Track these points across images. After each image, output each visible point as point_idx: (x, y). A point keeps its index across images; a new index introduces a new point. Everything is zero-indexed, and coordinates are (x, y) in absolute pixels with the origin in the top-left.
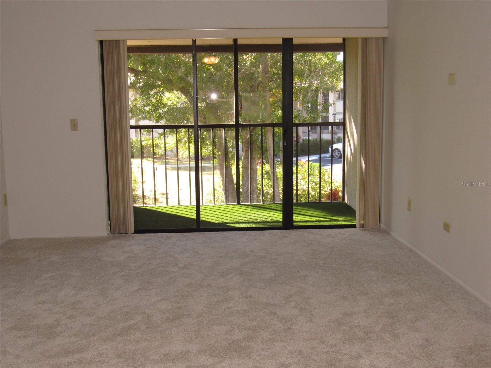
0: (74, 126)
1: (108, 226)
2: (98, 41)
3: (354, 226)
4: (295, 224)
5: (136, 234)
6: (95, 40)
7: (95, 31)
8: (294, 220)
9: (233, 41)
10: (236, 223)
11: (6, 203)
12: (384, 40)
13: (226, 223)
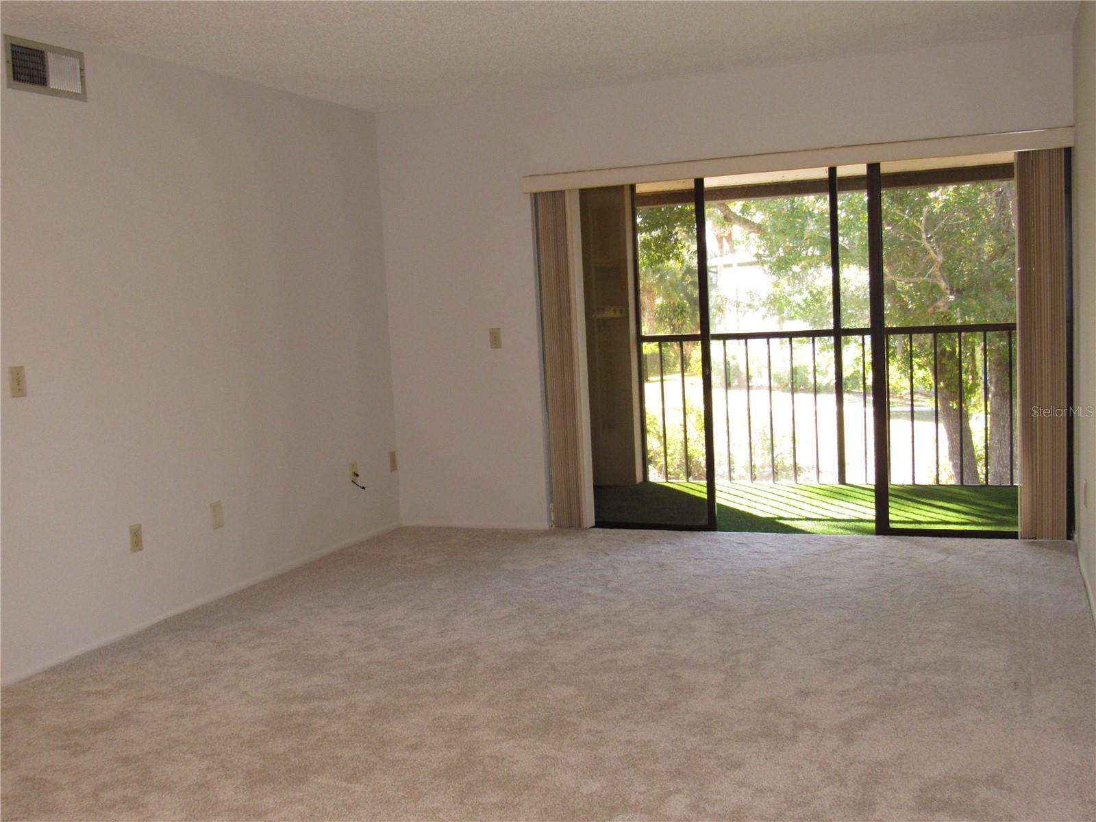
0: (495, 339)
1: (551, 512)
2: (531, 194)
3: (1013, 535)
4: (892, 526)
5: (596, 530)
6: (526, 193)
7: (524, 177)
8: (891, 517)
9: (828, 171)
10: (798, 519)
11: (393, 466)
12: (1068, 151)
13: (781, 518)
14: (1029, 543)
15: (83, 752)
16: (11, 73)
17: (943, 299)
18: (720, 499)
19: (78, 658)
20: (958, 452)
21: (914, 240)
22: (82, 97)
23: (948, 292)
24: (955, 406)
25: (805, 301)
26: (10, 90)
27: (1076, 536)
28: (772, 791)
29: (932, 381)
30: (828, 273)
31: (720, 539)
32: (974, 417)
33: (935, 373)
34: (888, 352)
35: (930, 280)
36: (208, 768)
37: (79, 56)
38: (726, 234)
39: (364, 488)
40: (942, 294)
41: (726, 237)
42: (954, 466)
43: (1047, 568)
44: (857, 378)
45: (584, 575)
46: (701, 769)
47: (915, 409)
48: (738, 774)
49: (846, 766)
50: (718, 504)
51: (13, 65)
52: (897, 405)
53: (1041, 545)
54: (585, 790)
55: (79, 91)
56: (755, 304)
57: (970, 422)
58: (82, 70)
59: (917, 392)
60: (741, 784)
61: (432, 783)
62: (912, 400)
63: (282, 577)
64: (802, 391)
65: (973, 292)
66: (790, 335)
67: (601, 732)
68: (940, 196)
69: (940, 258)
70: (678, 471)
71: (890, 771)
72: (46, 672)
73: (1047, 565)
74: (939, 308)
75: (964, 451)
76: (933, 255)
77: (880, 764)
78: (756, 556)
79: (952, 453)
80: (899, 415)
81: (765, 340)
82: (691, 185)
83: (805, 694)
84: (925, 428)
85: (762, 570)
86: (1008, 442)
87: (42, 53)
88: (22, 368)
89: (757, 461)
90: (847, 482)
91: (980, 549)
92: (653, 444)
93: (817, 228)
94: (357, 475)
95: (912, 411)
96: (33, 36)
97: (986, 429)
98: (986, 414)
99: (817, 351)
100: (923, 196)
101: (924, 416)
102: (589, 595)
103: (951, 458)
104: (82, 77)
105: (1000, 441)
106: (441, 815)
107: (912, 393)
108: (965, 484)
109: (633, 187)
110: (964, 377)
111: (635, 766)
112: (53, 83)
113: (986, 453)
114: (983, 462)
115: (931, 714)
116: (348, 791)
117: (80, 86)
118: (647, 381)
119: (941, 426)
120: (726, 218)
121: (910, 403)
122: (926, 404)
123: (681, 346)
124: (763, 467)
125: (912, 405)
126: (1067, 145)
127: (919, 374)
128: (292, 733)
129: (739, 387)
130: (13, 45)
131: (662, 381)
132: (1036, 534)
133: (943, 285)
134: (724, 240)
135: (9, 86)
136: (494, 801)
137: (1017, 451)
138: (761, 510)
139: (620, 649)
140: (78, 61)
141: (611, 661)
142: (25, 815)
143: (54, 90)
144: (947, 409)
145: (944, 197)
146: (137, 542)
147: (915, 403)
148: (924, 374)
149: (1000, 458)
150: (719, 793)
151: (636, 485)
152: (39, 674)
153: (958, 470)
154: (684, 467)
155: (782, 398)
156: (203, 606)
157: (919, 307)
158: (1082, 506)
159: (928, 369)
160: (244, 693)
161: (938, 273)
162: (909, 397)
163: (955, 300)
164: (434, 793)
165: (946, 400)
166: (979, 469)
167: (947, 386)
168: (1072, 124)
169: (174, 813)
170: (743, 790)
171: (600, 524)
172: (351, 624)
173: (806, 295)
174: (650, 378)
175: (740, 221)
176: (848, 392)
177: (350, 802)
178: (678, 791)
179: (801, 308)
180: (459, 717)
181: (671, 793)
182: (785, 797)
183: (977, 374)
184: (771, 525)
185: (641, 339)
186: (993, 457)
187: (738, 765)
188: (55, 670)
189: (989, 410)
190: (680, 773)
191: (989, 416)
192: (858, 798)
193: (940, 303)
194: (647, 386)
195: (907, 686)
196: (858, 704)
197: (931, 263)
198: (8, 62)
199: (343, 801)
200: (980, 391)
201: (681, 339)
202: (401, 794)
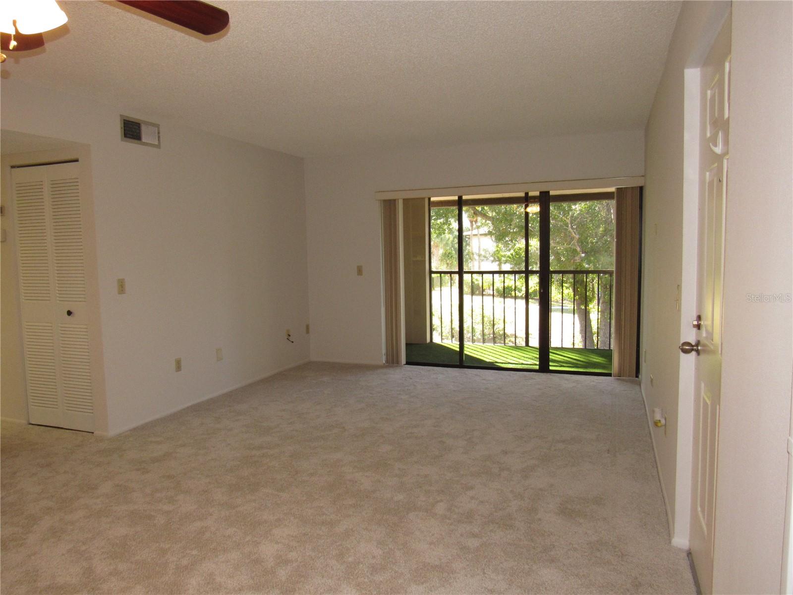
0: (360, 271)
1: (384, 356)
2: (379, 200)
3: (609, 375)
4: (551, 368)
5: (406, 366)
6: (377, 200)
7: (376, 192)
9: (524, 193)
10: (505, 363)
11: (308, 332)
12: (641, 189)
13: (497, 362)
14: (618, 379)
15: (148, 472)
16: (123, 133)
17: (578, 256)
18: (467, 351)
19: (147, 424)
20: (584, 330)
21: (565, 227)
22: (158, 146)
23: (581, 253)
24: (583, 307)
25: (512, 254)
26: (123, 142)
27: (640, 376)
28: (488, 502)
29: (572, 296)
30: (523, 241)
31: (467, 373)
32: (592, 313)
33: (574, 291)
34: (551, 280)
35: (572, 247)
36: (209, 483)
37: (158, 126)
38: (474, 220)
39: (293, 342)
40: (578, 254)
41: (475, 221)
42: (582, 337)
43: (626, 392)
44: (536, 292)
45: (399, 389)
46: (453, 490)
47: (564, 308)
48: (471, 493)
49: (524, 490)
50: (465, 354)
51: (124, 130)
52: (555, 306)
53: (623, 380)
54: (395, 499)
55: (156, 143)
56: (487, 255)
57: (590, 315)
58: (159, 133)
59: (565, 300)
60: (472, 498)
61: (320, 493)
62: (562, 303)
63: (251, 385)
64: (509, 297)
65: (593, 253)
66: (504, 273)
67: (405, 469)
68: (578, 207)
69: (577, 237)
70: (448, 335)
71: (546, 493)
72: (130, 430)
73: (626, 390)
74: (576, 260)
75: (587, 329)
76: (574, 234)
77: (541, 490)
78: (484, 381)
79: (581, 330)
80: (556, 310)
81: (492, 275)
82: (456, 198)
83: (505, 453)
84: (568, 317)
85: (486, 389)
86: (608, 326)
87: (139, 124)
88: (123, 279)
89: (486, 331)
90: (530, 345)
91: (593, 381)
92: (436, 321)
93: (518, 221)
94: (290, 336)
95: (562, 309)
96: (134, 116)
97: (598, 319)
98: (598, 312)
99: (517, 279)
100: (570, 207)
101: (568, 311)
102: (402, 399)
103: (581, 333)
104: (159, 137)
105: (605, 325)
106: (324, 510)
107: (562, 300)
108: (587, 348)
109: (429, 199)
110: (588, 294)
111: (421, 487)
112: (144, 139)
113: (598, 331)
114: (596, 335)
115: (566, 464)
116: (278, 496)
117: (157, 141)
118: (434, 289)
119: (576, 316)
120: (474, 213)
121: (561, 304)
122: (569, 305)
123: (451, 276)
124: (489, 334)
125: (562, 306)
126: (641, 185)
127: (566, 291)
128: (252, 465)
129: (478, 295)
130: (124, 120)
131: (441, 290)
132: (621, 374)
133: (578, 249)
134: (474, 223)
135: (122, 140)
136: (350, 503)
137: (613, 330)
138: (488, 358)
139: (416, 427)
140: (157, 128)
141: (411, 433)
142: (116, 504)
143: (144, 143)
144: (579, 308)
145: (580, 208)
146: (179, 367)
147: (564, 305)
148: (568, 291)
149: (605, 334)
150: (461, 502)
151: (427, 343)
152: (127, 431)
153: (584, 339)
154: (450, 333)
155: (499, 300)
156: (212, 399)
157: (566, 260)
158: (643, 362)
159: (570, 288)
160: (229, 444)
161: (576, 244)
162: (561, 302)
163: (584, 257)
164: (321, 498)
165: (579, 305)
166: (594, 338)
167: (579, 298)
168: (643, 175)
169: (191, 505)
170: (473, 501)
171: (408, 363)
172: (284, 410)
173: (512, 251)
174: (435, 289)
175: (481, 215)
176: (532, 299)
177: (279, 502)
178: (441, 501)
179: (510, 258)
180: (335, 460)
181: (438, 502)
182: (494, 506)
183: (594, 292)
184: (492, 367)
185: (431, 272)
186: (601, 333)
187: (472, 488)
188: (135, 429)
189: (600, 310)
190: (443, 491)
191: (599, 313)
192: (530, 507)
193: (577, 258)
194: (433, 292)
195: (555, 450)
196: (531, 459)
197: (572, 239)
198: (122, 128)
199: (276, 501)
200: (596, 301)
201: (451, 273)
202: (305, 498)
